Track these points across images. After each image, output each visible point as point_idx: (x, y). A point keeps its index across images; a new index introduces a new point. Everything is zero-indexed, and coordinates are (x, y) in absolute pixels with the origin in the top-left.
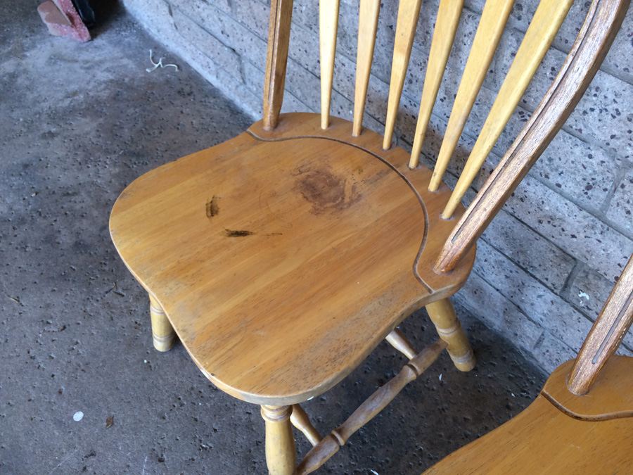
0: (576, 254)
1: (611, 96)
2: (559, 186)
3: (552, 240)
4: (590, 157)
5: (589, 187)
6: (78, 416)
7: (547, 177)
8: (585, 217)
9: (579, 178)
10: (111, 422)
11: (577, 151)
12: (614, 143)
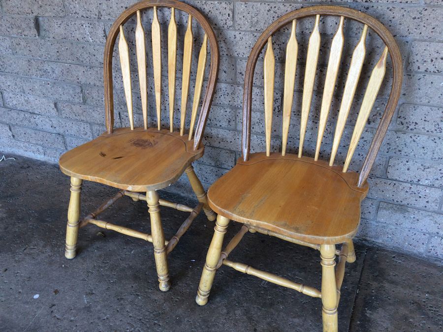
0: (234, 149)
1: (225, 90)
2: (221, 126)
3: (225, 148)
4: (226, 112)
5: (229, 122)
6: (36, 296)
7: (216, 125)
8: (232, 133)
9: (225, 120)
10: (56, 292)
11: (222, 111)
12: (231, 103)
